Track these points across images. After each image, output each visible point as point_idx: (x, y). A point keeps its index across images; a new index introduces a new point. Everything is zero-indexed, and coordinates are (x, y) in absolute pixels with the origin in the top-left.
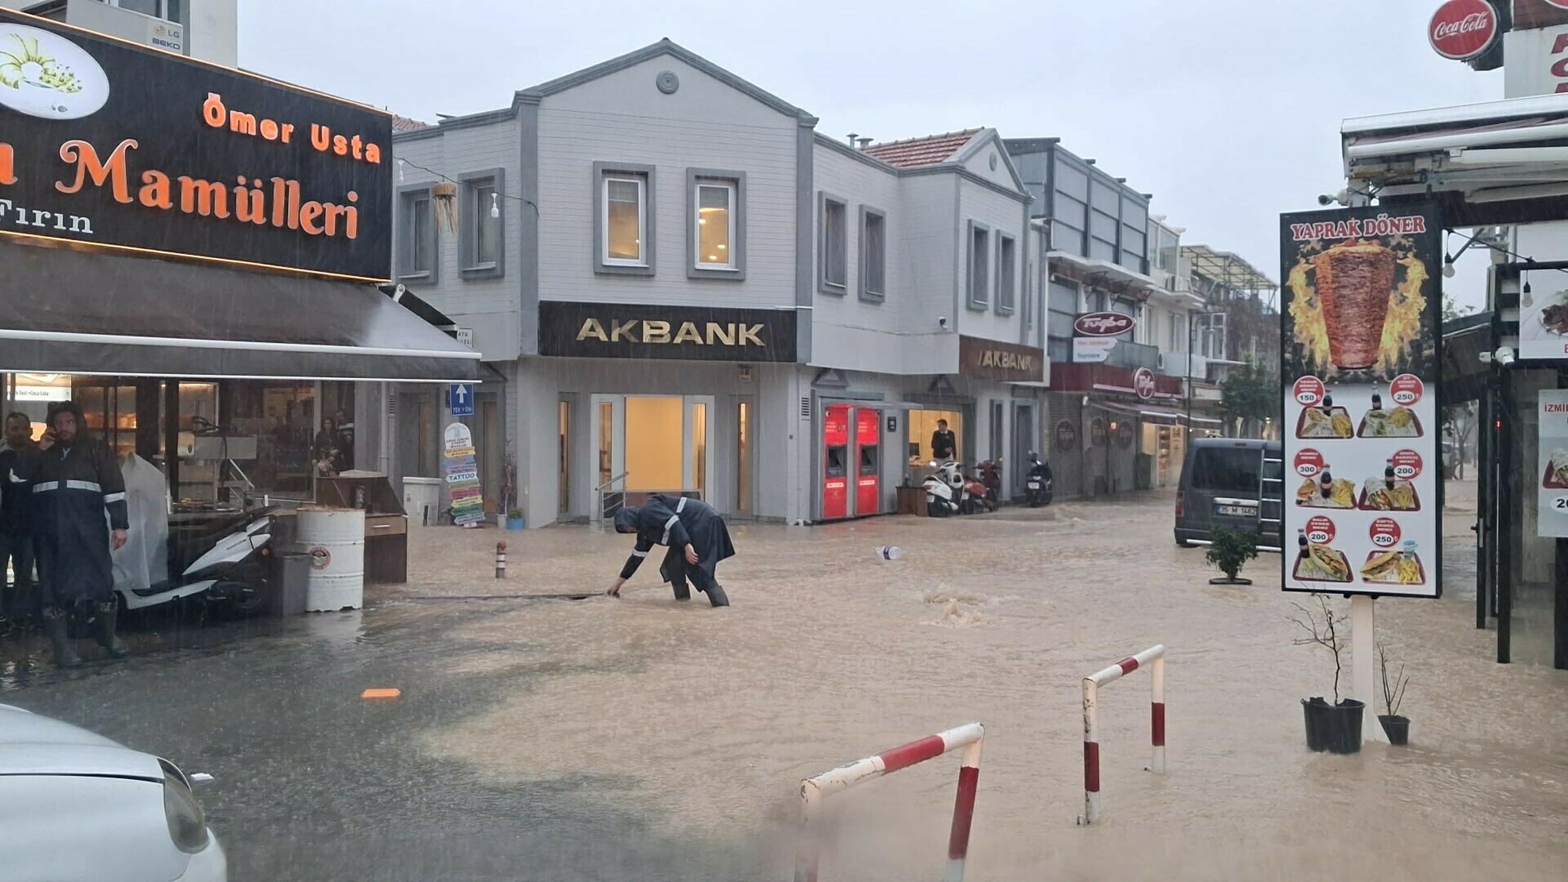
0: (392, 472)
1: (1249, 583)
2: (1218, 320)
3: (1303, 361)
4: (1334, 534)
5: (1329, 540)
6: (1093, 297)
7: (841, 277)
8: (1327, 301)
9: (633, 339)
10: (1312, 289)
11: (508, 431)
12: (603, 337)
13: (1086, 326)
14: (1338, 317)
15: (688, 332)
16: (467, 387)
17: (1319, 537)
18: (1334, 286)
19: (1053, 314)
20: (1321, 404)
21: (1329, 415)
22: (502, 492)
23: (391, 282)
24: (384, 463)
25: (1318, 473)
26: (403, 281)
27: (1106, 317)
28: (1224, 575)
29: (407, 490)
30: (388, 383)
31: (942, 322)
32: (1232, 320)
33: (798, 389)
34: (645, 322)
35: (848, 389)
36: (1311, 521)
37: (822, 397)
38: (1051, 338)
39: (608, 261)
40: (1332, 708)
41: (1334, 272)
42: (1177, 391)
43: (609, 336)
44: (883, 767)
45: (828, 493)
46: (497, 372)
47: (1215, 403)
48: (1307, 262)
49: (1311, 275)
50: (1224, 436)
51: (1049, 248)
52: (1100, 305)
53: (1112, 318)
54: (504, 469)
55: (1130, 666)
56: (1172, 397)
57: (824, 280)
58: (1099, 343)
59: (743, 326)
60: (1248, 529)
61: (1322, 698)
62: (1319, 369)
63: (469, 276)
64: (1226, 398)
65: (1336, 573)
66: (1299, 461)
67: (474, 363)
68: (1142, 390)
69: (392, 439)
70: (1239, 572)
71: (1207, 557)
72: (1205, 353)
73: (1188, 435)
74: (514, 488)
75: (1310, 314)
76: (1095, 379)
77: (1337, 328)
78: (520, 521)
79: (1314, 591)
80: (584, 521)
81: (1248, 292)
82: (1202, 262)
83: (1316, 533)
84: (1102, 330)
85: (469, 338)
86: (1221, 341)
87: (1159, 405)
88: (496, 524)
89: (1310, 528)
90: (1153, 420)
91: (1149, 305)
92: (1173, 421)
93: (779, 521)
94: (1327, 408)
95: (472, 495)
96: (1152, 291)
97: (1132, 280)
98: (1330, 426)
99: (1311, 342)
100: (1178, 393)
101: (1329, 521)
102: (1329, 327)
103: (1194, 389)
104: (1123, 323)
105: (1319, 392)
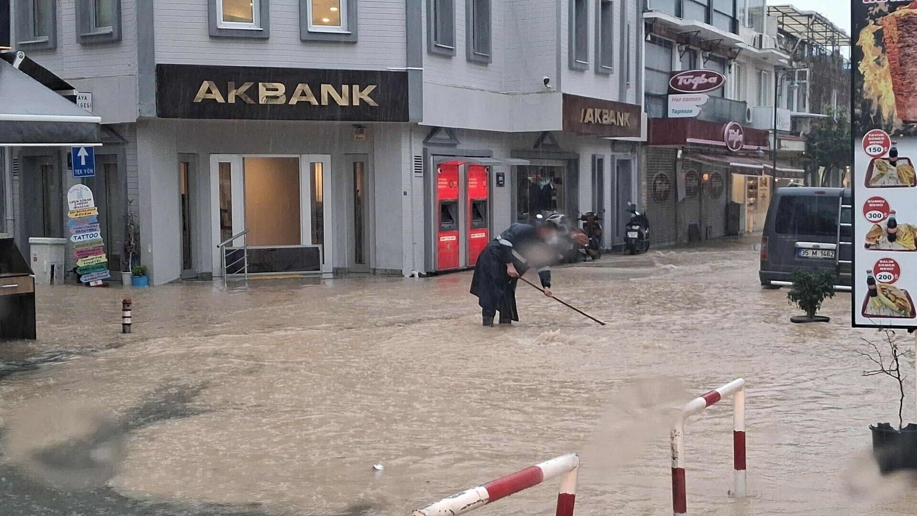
0: (18, 233)
1: (827, 320)
2: (802, 75)
3: (872, 116)
4: (899, 274)
5: (895, 280)
6: (687, 56)
7: (450, 39)
8: (894, 59)
9: (249, 101)
10: (880, 48)
11: (129, 191)
12: (220, 99)
13: (680, 83)
14: (903, 74)
15: (303, 94)
16: (87, 149)
17: (885, 277)
18: (899, 45)
19: (650, 72)
20: (887, 156)
21: (895, 165)
22: (126, 250)
23: (11, 49)
24: (10, 224)
25: (884, 218)
26: (22, 47)
27: (699, 74)
28: (803, 313)
29: (34, 251)
30: (12, 148)
31: (546, 81)
32: (815, 75)
33: (411, 148)
34: (260, 84)
35: (460, 147)
36: (878, 262)
37: (434, 155)
38: (647, 95)
39: (223, 25)
40: (896, 432)
41: (900, 32)
42: (765, 143)
43: (226, 98)
44: (488, 496)
45: (442, 246)
46: (117, 135)
47: (799, 153)
48: (875, 24)
49: (878, 35)
50: (806, 185)
51: (645, 10)
52: (693, 63)
53: (704, 75)
54: (127, 228)
55: (713, 399)
56: (758, 149)
57: (433, 42)
58: (692, 99)
59: (356, 88)
60: (826, 270)
61: (888, 424)
62: (886, 123)
63: (88, 40)
64: (809, 148)
65: (900, 310)
66: (867, 208)
67: (93, 127)
68: (731, 143)
69: (17, 202)
70: (817, 310)
71: (789, 297)
72: (790, 107)
73: (773, 183)
74: (138, 246)
75: (878, 72)
76: (689, 133)
77: (902, 85)
78: (144, 278)
79: (880, 327)
80: (208, 277)
81: (830, 48)
82: (787, 20)
83: (883, 274)
84: (694, 87)
85: (89, 101)
86: (805, 95)
87: (747, 156)
88: (122, 282)
89: (877, 270)
90: (743, 171)
91: (738, 62)
92: (760, 172)
93: (397, 274)
94: (893, 159)
95: (97, 254)
96: (741, 49)
97: (722, 38)
98: (896, 176)
99: (879, 98)
100: (765, 145)
101: (895, 263)
102: (895, 84)
103: (779, 140)
104: (714, 80)
105: (885, 144)
